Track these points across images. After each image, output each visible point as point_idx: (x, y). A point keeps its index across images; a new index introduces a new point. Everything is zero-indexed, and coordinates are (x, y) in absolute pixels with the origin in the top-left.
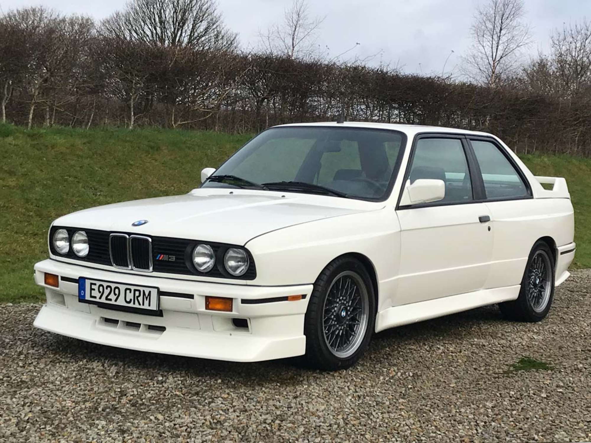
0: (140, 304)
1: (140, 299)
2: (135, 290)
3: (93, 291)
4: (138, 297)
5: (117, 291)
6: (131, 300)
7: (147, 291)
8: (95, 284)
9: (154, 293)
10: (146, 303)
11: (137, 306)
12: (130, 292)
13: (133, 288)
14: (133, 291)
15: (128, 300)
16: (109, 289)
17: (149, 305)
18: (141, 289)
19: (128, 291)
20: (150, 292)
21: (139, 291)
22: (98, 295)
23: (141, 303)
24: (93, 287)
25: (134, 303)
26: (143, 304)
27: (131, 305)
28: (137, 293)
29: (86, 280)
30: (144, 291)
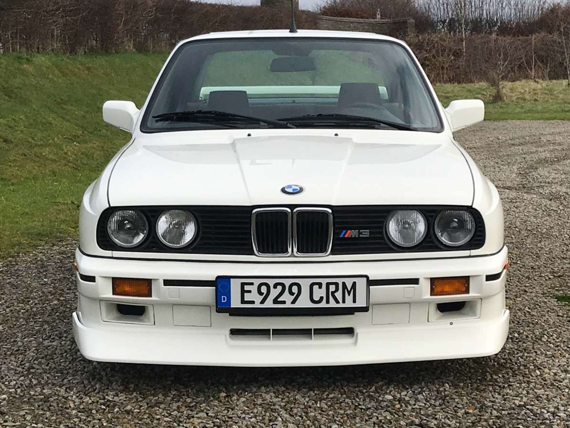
0: (337, 302)
1: (339, 295)
2: (328, 284)
3: (246, 294)
4: (333, 293)
5: (295, 289)
6: (322, 298)
7: (349, 283)
8: (252, 284)
9: (361, 284)
10: (349, 299)
11: (333, 304)
12: (320, 287)
13: (324, 281)
14: (324, 286)
15: (316, 298)
16: (280, 288)
17: (354, 301)
18: (340, 281)
19: (316, 287)
20: (354, 284)
21: (337, 284)
22: (258, 299)
23: (340, 300)
24: (247, 288)
25: (328, 302)
26: (344, 302)
27: (323, 305)
28: (332, 288)
29: (232, 280)
30: (344, 284)
